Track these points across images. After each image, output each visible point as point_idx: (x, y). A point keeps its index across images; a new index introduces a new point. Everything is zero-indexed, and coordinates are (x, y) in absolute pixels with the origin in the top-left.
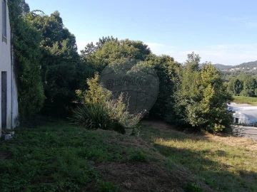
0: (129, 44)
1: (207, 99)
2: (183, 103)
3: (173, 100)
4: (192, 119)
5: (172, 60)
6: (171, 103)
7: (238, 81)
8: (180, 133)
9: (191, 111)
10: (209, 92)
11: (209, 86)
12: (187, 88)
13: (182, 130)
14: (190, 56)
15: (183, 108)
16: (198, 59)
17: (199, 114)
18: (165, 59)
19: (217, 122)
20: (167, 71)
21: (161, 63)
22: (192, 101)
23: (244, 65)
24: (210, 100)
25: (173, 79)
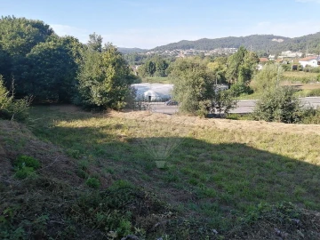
0: (27, 23)
1: (109, 79)
2: (87, 84)
3: (77, 82)
4: (96, 98)
5: (77, 40)
6: (76, 85)
7: (151, 63)
8: (88, 113)
9: (95, 92)
10: (111, 72)
11: (110, 66)
12: (90, 68)
13: (89, 111)
14: (92, 37)
15: (88, 89)
16: (100, 40)
17: (103, 94)
18: (68, 41)
19: (120, 100)
20: (71, 53)
21: (64, 44)
22: (96, 81)
23: (157, 49)
24: (112, 79)
25: (77, 61)
